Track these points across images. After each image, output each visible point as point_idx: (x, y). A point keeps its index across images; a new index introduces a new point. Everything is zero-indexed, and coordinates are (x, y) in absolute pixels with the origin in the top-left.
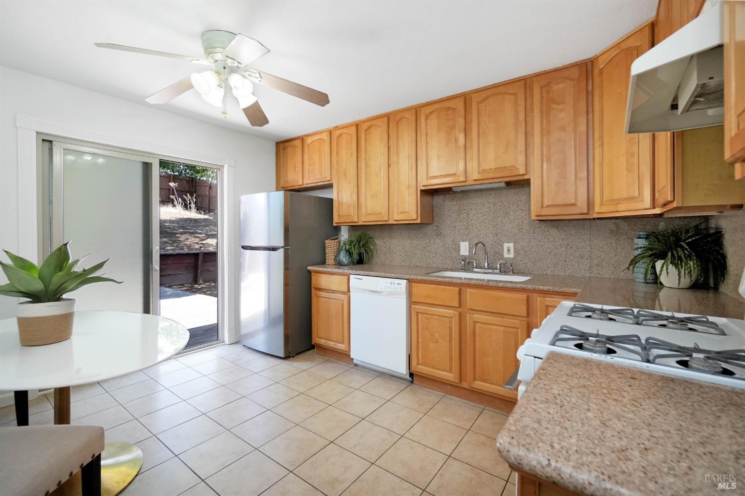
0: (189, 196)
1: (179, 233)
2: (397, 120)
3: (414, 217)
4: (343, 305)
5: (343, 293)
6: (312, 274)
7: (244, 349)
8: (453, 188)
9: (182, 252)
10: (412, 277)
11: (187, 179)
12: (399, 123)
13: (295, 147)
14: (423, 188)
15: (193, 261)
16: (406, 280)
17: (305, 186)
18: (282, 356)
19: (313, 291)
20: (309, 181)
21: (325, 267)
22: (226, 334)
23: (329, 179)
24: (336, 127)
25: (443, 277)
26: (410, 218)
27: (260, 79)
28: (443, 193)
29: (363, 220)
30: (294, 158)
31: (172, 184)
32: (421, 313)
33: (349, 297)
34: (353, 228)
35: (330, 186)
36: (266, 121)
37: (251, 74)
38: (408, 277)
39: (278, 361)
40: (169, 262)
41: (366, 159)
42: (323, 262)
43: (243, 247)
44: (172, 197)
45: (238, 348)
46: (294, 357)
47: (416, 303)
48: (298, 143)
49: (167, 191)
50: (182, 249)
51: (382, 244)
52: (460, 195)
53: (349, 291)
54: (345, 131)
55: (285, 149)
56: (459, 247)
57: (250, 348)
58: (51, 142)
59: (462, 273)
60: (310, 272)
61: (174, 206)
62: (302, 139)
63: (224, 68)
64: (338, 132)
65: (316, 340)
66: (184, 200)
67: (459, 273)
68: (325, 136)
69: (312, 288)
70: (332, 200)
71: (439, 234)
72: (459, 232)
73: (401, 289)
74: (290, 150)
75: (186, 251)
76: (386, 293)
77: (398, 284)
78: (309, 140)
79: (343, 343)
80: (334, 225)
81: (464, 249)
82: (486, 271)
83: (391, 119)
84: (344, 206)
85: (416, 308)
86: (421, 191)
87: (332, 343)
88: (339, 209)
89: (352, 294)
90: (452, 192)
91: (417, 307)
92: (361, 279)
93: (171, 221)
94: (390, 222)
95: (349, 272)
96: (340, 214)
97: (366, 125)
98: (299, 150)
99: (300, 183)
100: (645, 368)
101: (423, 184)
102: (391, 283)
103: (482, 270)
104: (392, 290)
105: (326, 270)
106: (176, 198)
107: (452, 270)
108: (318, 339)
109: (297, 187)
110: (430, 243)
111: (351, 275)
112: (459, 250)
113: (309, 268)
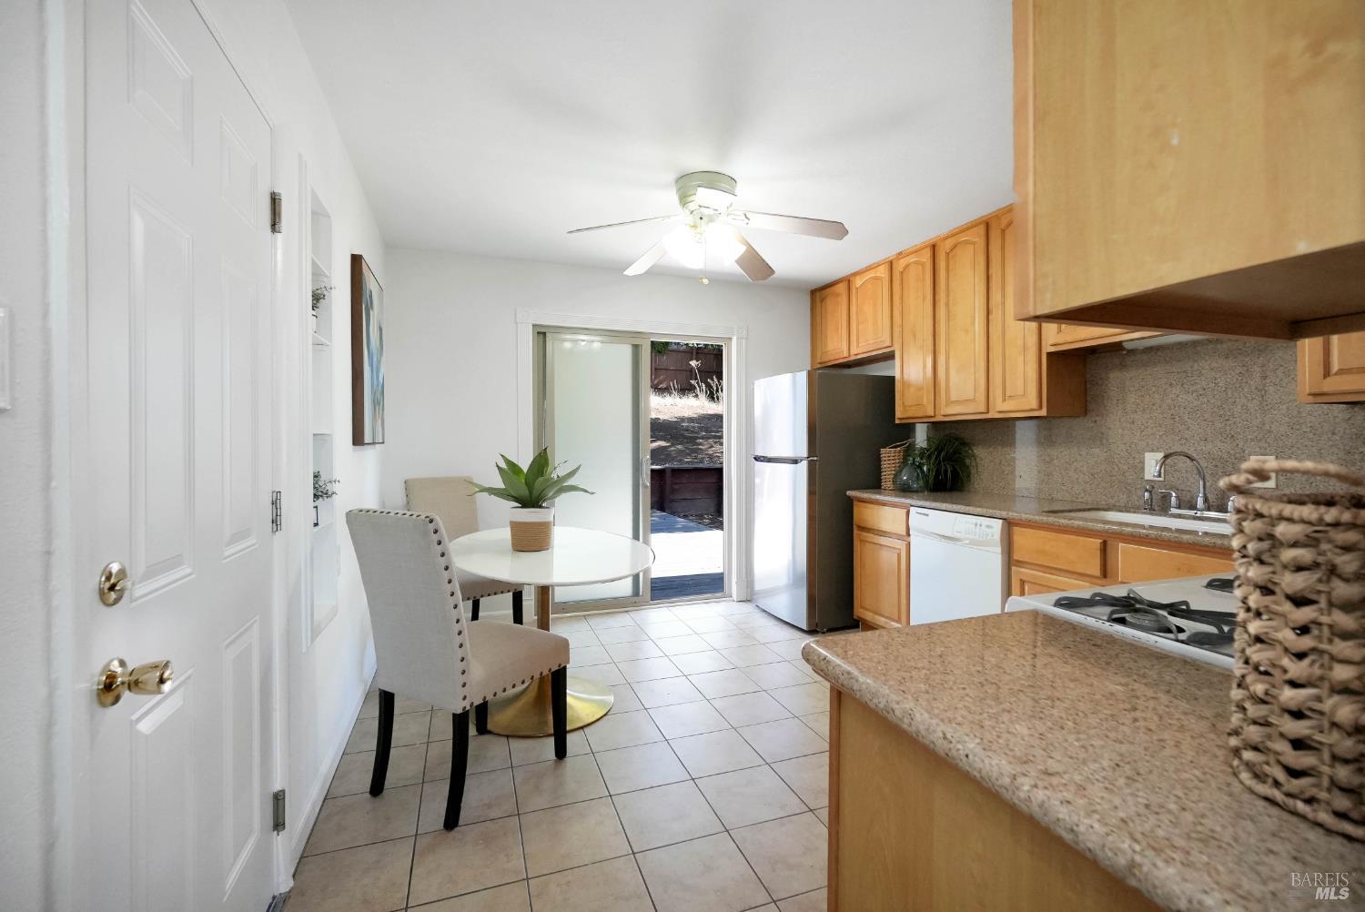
0: (716, 380)
1: (702, 438)
2: (1003, 226)
3: (1034, 404)
4: (899, 555)
5: (899, 537)
6: (855, 503)
7: (757, 610)
8: (1124, 344)
9: (701, 466)
10: (1012, 515)
11: (715, 352)
12: (1007, 231)
13: (838, 295)
14: (1053, 349)
15: (714, 481)
16: (1001, 521)
17: (852, 358)
18: (805, 628)
19: (856, 532)
20: (859, 350)
21: (880, 494)
22: (733, 585)
23: (888, 343)
24: (900, 253)
25: (1106, 522)
26: (1027, 408)
27: (747, 221)
28: (1108, 354)
29: (942, 413)
30: (836, 311)
31: (693, 363)
32: (1030, 582)
33: (909, 545)
34: (936, 426)
35: (890, 357)
36: (772, 272)
37: (735, 217)
38: (1004, 514)
39: (798, 635)
40: (684, 481)
41: (947, 304)
42: (876, 485)
43: (757, 459)
44: (693, 382)
45: (748, 608)
46: (824, 633)
47: (1020, 563)
48: (841, 288)
49: (688, 373)
50: (701, 462)
51: (984, 457)
52: (1145, 357)
53: (908, 535)
54: (912, 259)
55: (822, 300)
56: (1142, 462)
57: (764, 611)
58: (544, 334)
59: (1146, 516)
60: (850, 501)
61: (697, 396)
62: (848, 280)
63: (701, 218)
64: (903, 263)
65: (859, 612)
66: (709, 386)
67: (1135, 515)
68: (882, 272)
69: (854, 526)
70: (893, 378)
71: (1100, 439)
72: (1142, 432)
73: (992, 536)
74: (829, 303)
75: (706, 464)
76: (967, 542)
77: (988, 526)
78: (858, 282)
79: (899, 621)
80: (897, 422)
81: (1152, 465)
82: (1199, 514)
83: (993, 225)
84: (912, 390)
85: (1021, 573)
86: (1050, 355)
87: (884, 619)
88: (903, 395)
89: (912, 539)
90: (1125, 352)
91: (1022, 570)
92: (927, 515)
93: (691, 420)
94: (989, 416)
95: (908, 501)
96: (906, 404)
97: (949, 244)
98: (844, 299)
99: (846, 354)
100: (1152, 643)
101: (1052, 342)
102: (976, 525)
103: (1192, 513)
104: (977, 537)
105: (878, 497)
106: (698, 383)
107: (1126, 509)
108: (862, 610)
109: (841, 361)
110: (1080, 455)
111: (912, 508)
112: (1143, 469)
113: (848, 493)
